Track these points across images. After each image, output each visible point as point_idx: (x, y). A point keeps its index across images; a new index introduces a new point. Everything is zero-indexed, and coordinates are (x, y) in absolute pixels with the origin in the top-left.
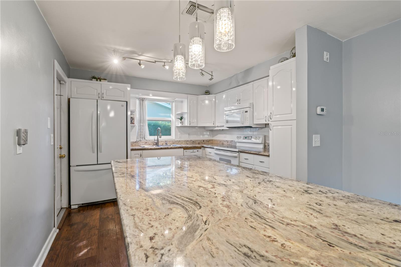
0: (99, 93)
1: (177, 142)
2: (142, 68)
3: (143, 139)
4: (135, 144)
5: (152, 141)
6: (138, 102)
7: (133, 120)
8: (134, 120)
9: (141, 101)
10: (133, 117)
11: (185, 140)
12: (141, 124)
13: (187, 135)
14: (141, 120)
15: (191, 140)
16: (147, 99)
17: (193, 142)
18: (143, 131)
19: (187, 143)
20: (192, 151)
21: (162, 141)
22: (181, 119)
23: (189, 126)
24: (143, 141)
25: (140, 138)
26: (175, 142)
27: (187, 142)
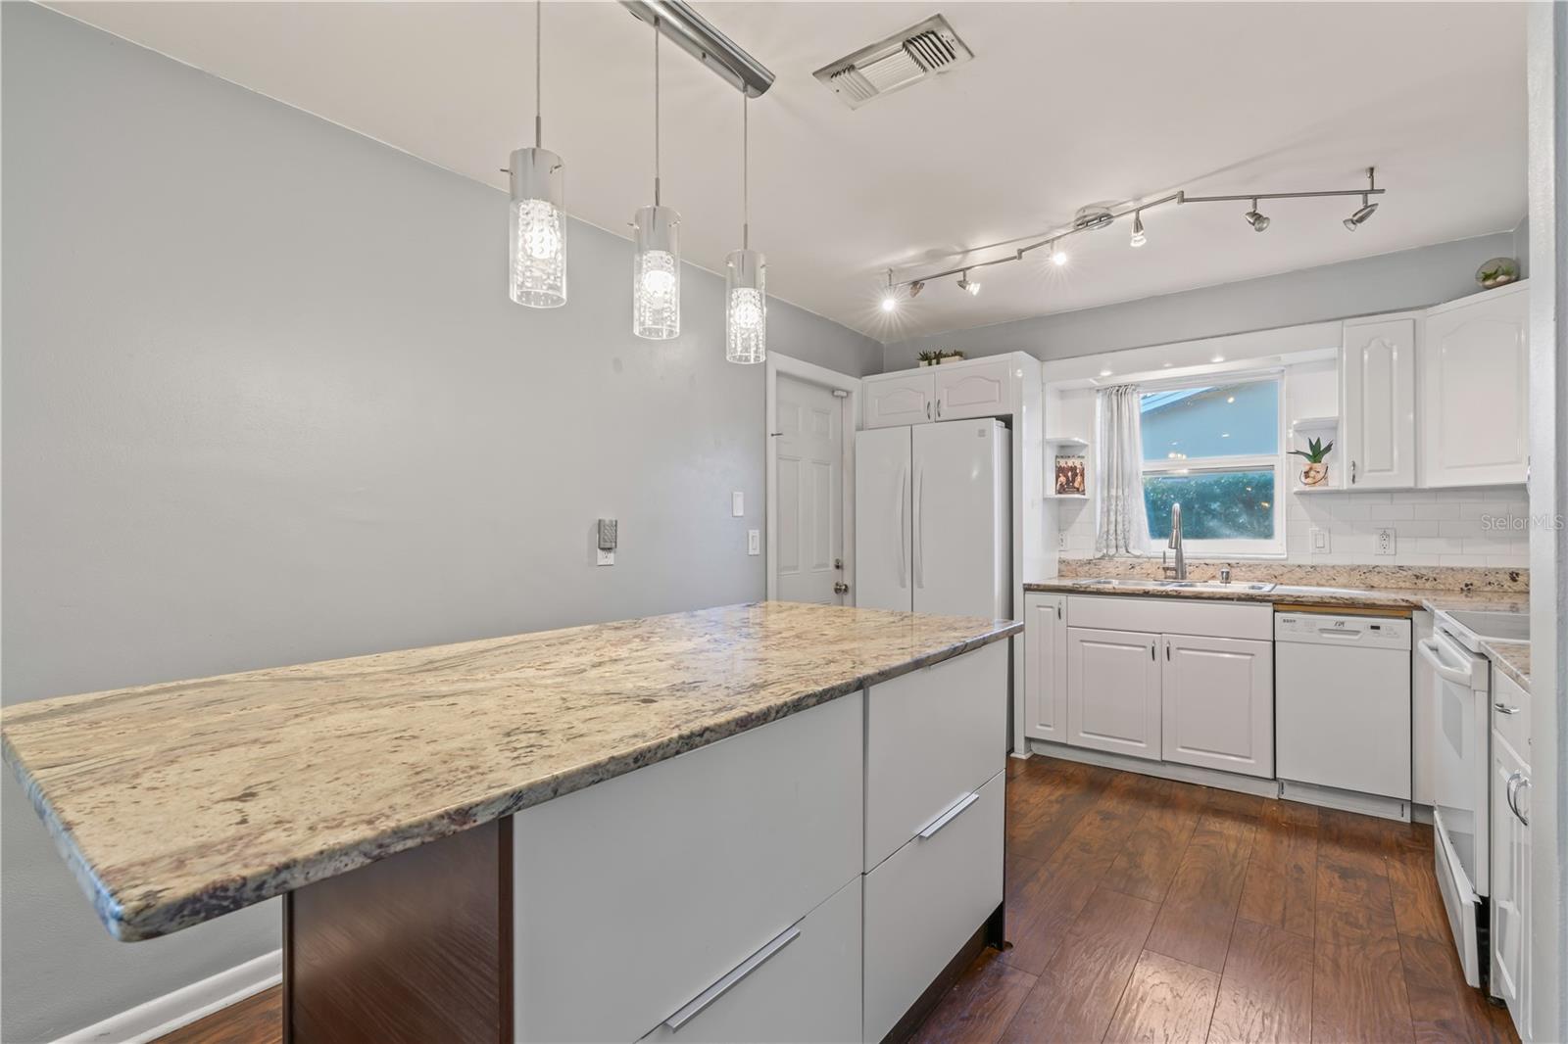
0: (929, 404)
1: (1299, 573)
2: (975, 293)
3: (1122, 551)
4: (1086, 568)
5: (1157, 563)
6: (1099, 403)
7: (1079, 478)
8: (1082, 475)
9: (1114, 398)
10: (1079, 466)
11: (1357, 562)
12: (1113, 492)
13: (1374, 540)
14: (1115, 477)
15: (1401, 568)
16: (1136, 386)
17: (1417, 577)
18: (1120, 519)
19: (1368, 581)
20: (1331, 626)
21: (1207, 562)
22: (1317, 453)
23: (1345, 488)
24: (1122, 558)
25: (1108, 546)
26: (1286, 570)
27: (1365, 574)
